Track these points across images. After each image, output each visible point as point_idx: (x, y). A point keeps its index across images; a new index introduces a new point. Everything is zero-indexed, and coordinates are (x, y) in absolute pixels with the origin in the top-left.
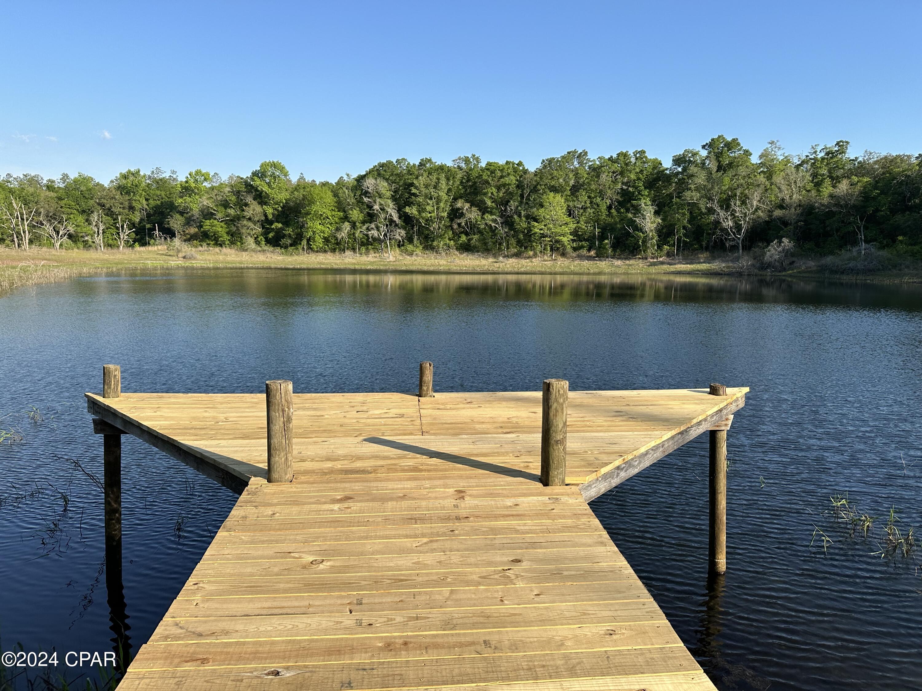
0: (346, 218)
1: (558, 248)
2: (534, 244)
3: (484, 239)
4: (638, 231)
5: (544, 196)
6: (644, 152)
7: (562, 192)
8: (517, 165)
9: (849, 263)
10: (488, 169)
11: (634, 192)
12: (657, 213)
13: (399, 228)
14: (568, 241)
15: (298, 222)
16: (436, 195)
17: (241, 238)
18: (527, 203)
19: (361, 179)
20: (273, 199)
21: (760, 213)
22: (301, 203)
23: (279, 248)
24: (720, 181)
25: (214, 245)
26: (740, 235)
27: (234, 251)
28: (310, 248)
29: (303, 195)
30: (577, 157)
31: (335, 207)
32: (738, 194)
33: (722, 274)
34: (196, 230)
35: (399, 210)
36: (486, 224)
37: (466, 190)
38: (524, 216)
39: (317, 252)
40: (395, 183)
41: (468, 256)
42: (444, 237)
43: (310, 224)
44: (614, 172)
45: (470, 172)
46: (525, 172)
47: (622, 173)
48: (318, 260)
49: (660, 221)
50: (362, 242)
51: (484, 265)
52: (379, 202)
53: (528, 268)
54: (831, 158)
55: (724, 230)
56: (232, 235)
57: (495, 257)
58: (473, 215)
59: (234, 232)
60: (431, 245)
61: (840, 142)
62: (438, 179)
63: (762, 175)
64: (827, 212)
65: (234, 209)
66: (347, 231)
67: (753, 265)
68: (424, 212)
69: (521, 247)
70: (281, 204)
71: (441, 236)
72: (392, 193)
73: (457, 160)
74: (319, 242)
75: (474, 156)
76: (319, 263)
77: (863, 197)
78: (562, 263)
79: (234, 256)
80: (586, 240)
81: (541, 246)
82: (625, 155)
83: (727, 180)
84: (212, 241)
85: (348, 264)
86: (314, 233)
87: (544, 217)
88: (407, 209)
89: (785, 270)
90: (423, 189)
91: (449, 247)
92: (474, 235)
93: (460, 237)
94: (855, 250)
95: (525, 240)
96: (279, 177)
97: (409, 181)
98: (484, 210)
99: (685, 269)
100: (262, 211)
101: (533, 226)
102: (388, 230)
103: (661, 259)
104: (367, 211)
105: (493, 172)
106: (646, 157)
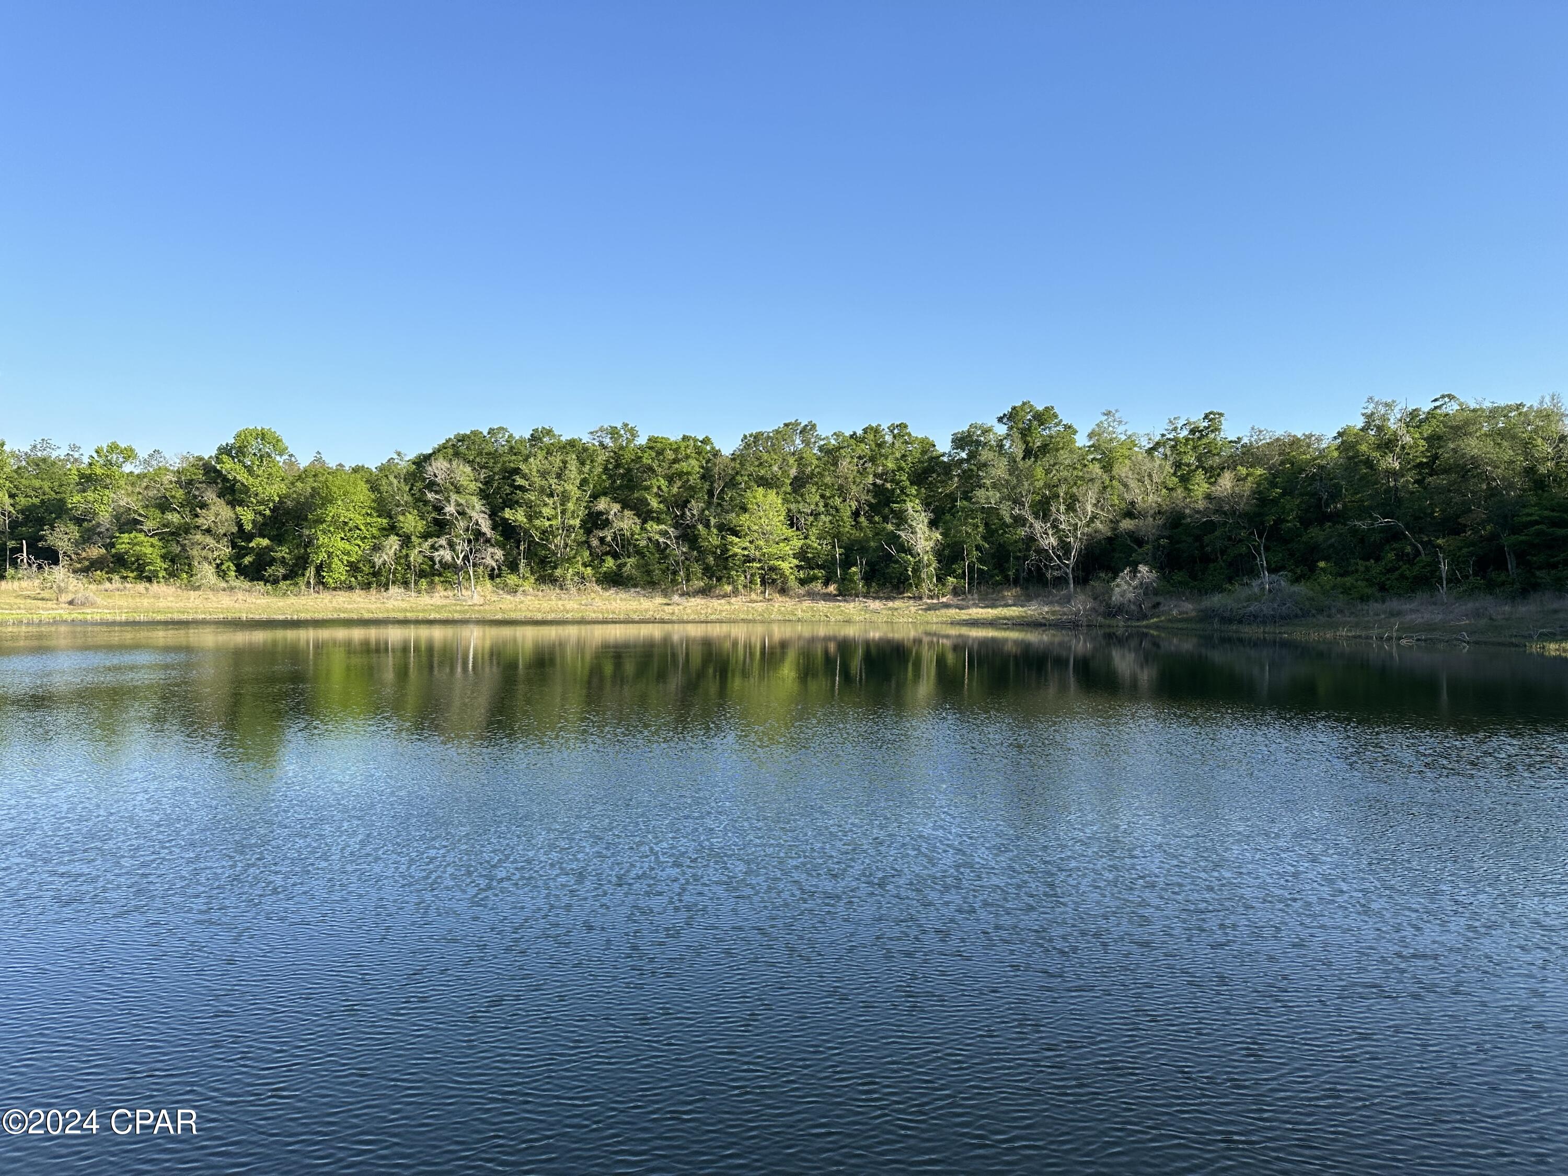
0: (392, 529)
1: (774, 581)
2: (733, 573)
3: (647, 564)
4: (905, 552)
5: (749, 494)
6: (906, 427)
7: (777, 487)
8: (701, 442)
9: (1248, 606)
10: (651, 448)
11: (893, 490)
12: (933, 524)
13: (492, 545)
14: (791, 568)
15: (300, 536)
16: (560, 489)
17: (189, 565)
18: (719, 505)
19: (422, 461)
20: (257, 495)
21: (1098, 524)
22: (307, 502)
23: (262, 583)
24: (1030, 476)
25: (135, 578)
26: (1069, 559)
27: (174, 589)
28: (321, 582)
29: (313, 488)
30: (801, 432)
31: (370, 507)
32: (1062, 494)
33: (1045, 625)
34: (103, 551)
35: (493, 514)
36: (650, 539)
37: (615, 481)
38: (715, 526)
39: (335, 589)
40: (486, 468)
41: (617, 593)
42: (574, 560)
43: (322, 539)
44: (860, 458)
45: (621, 452)
46: (716, 454)
47: (872, 459)
48: (334, 604)
49: (940, 537)
50: (422, 571)
51: (647, 610)
52: (456, 501)
53: (724, 614)
54: (1199, 439)
55: (1041, 551)
56: (173, 561)
57: (666, 596)
58: (627, 523)
59: (177, 555)
60: (551, 575)
61: (1211, 413)
62: (565, 462)
63: (1097, 465)
64: (1204, 522)
65: (179, 512)
66: (393, 550)
67: (1093, 609)
68: (538, 518)
69: (710, 578)
70: (271, 505)
71: (570, 560)
72: (480, 485)
73: (597, 432)
74: (339, 571)
75: (626, 425)
76: (335, 610)
77: (1257, 499)
78: (781, 605)
79: (172, 599)
80: (819, 567)
81: (746, 577)
82: (876, 431)
83: (1039, 472)
84: (132, 572)
85: (393, 610)
86: (330, 555)
87: (749, 528)
88: (508, 514)
89: (1145, 617)
90: (536, 479)
91: (583, 578)
92: (629, 557)
93: (604, 561)
94: (1255, 583)
95: (717, 566)
96: (269, 456)
97: (512, 465)
98: (645, 515)
99: (984, 616)
100: (234, 516)
101: (731, 542)
102: (471, 549)
103: (944, 600)
104: (433, 515)
105: (660, 453)
106: (909, 435)
